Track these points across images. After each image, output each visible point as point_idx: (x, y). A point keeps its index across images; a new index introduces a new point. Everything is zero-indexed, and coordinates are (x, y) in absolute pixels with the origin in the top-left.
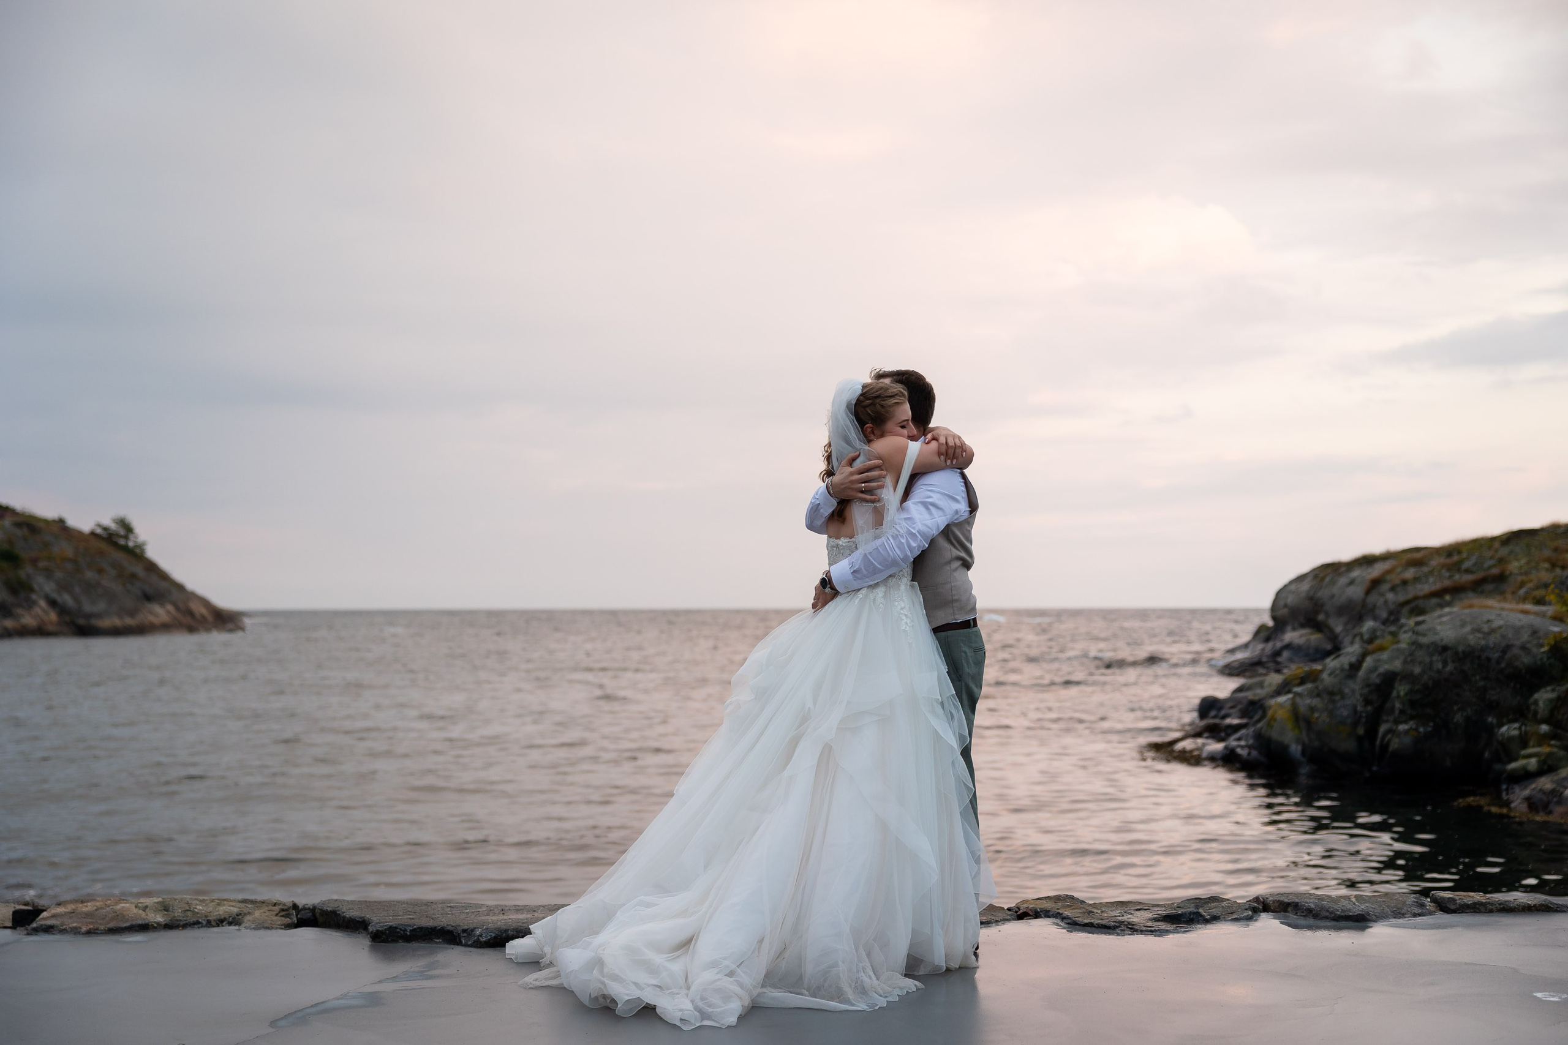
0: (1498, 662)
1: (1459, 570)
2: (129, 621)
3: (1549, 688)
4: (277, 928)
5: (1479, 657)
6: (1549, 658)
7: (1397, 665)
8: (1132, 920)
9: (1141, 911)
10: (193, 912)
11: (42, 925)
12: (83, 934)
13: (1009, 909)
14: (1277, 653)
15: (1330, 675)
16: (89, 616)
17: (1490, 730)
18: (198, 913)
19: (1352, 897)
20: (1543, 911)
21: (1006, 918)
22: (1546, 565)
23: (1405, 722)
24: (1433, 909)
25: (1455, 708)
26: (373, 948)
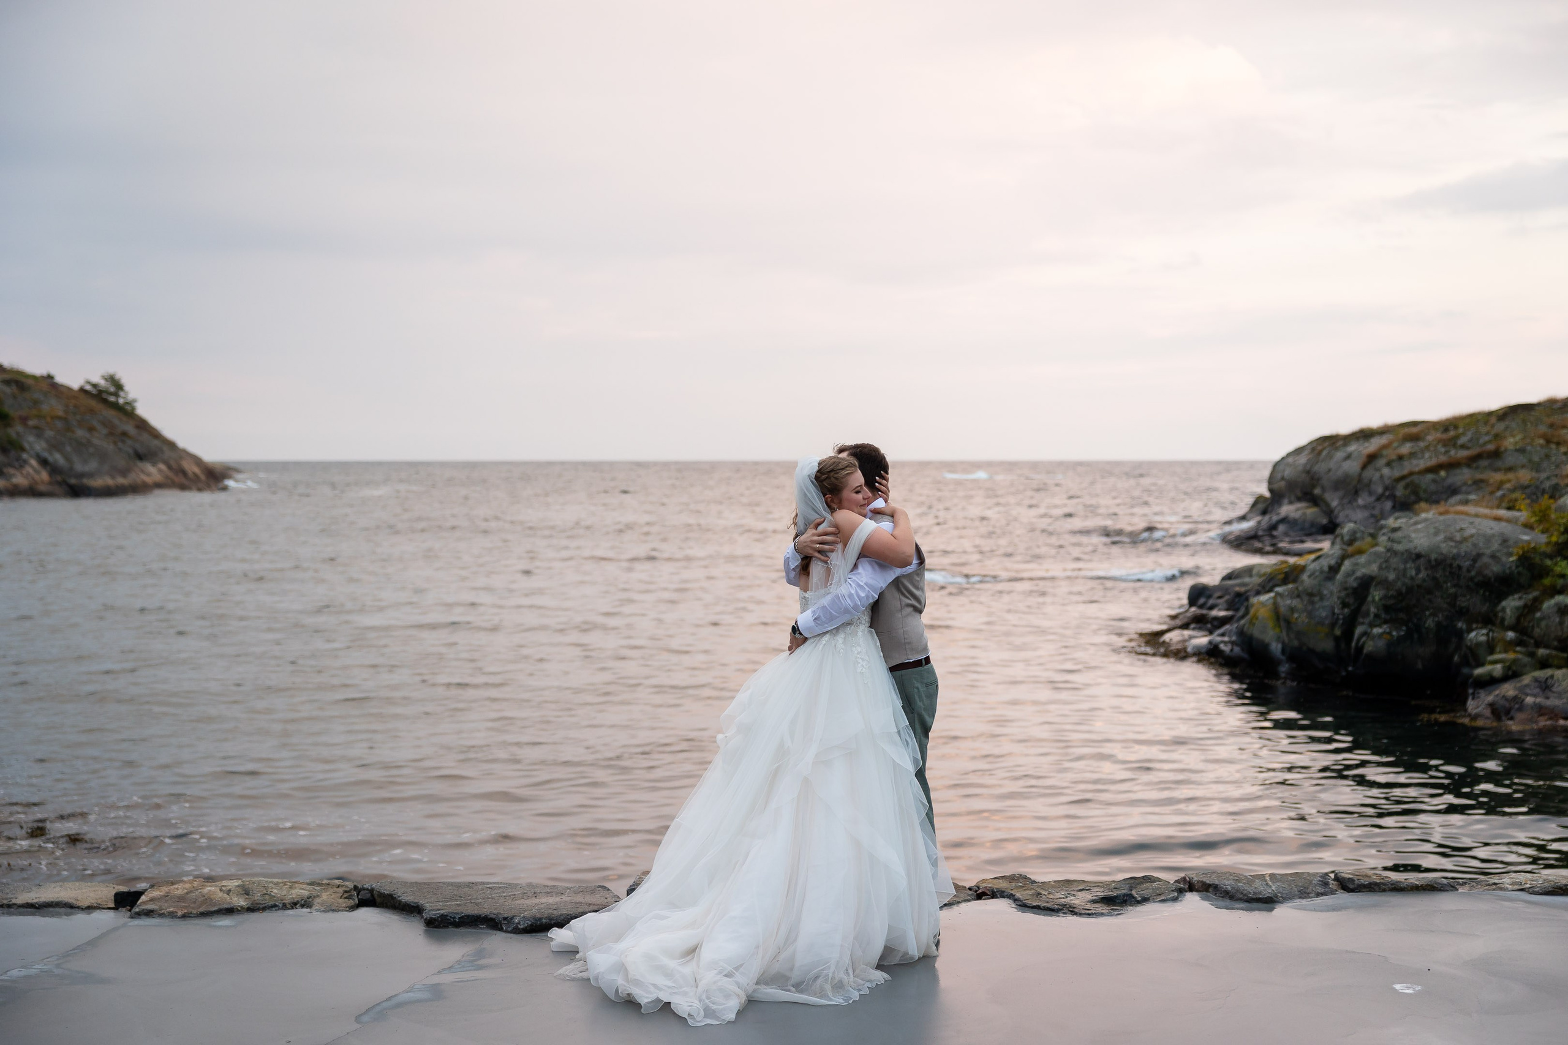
0: (1469, 571)
1: (1455, 446)
2: (121, 480)
3: (1516, 596)
4: (342, 911)
5: (1451, 565)
6: (1517, 567)
7: (1373, 569)
8: (1073, 902)
9: (1083, 892)
10: (270, 895)
11: (143, 910)
12: (179, 918)
13: (970, 889)
14: (1273, 527)
15: (1310, 576)
16: (82, 475)
17: (1460, 635)
18: (274, 897)
19: (1267, 875)
20: (1429, 890)
21: (967, 898)
22: (1542, 441)
23: (1379, 626)
24: (1335, 887)
25: (1427, 613)
26: (426, 932)
